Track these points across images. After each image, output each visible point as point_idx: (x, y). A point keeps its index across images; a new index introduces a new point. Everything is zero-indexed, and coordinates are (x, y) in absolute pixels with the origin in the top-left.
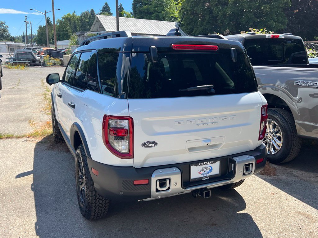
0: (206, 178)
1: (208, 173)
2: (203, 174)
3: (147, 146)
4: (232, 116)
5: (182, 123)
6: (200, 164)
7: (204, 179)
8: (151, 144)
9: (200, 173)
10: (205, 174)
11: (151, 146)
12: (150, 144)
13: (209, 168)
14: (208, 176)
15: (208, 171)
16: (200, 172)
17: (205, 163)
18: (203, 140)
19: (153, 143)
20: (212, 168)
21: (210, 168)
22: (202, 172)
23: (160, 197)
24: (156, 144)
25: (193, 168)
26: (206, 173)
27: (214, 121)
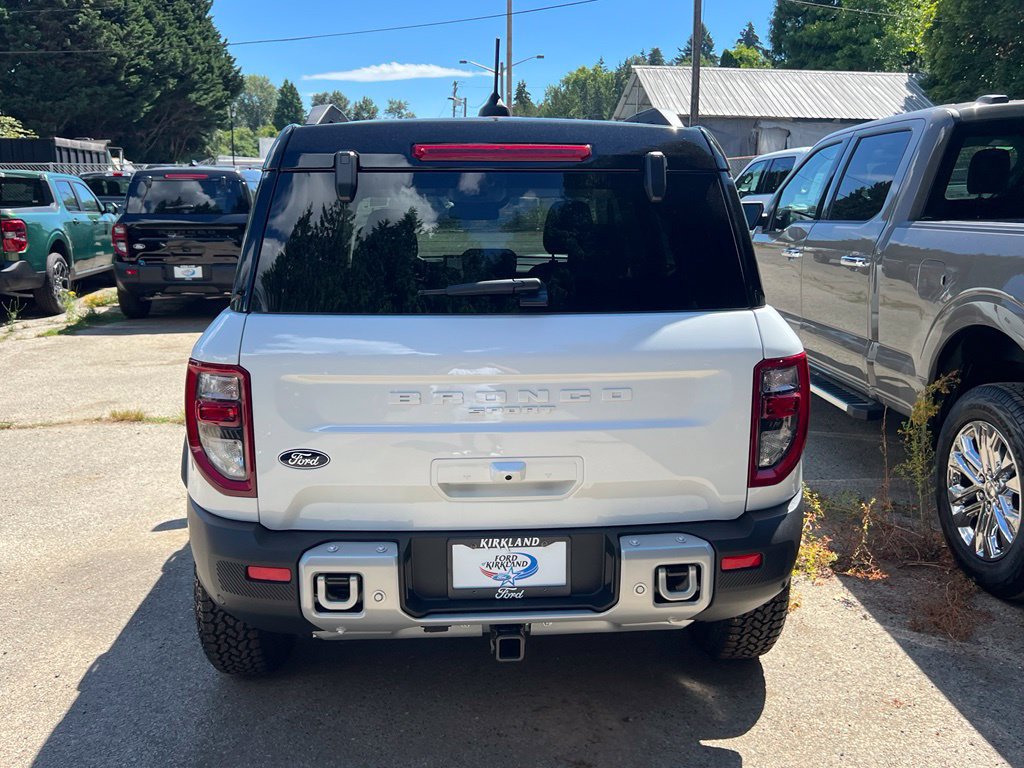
0: (510, 592)
1: (520, 576)
2: (500, 577)
3: (296, 465)
4: (613, 389)
5: (414, 399)
6: (487, 543)
7: (504, 594)
8: (307, 457)
9: (489, 574)
10: (508, 577)
11: (308, 465)
12: (304, 457)
13: (521, 558)
14: (519, 589)
15: (517, 569)
16: (488, 569)
17: (507, 543)
18: (494, 463)
19: (314, 455)
20: (534, 562)
21: (529, 562)
22: (495, 570)
23: (340, 632)
24: (323, 460)
25: (459, 551)
26: (513, 576)
27: (536, 401)
